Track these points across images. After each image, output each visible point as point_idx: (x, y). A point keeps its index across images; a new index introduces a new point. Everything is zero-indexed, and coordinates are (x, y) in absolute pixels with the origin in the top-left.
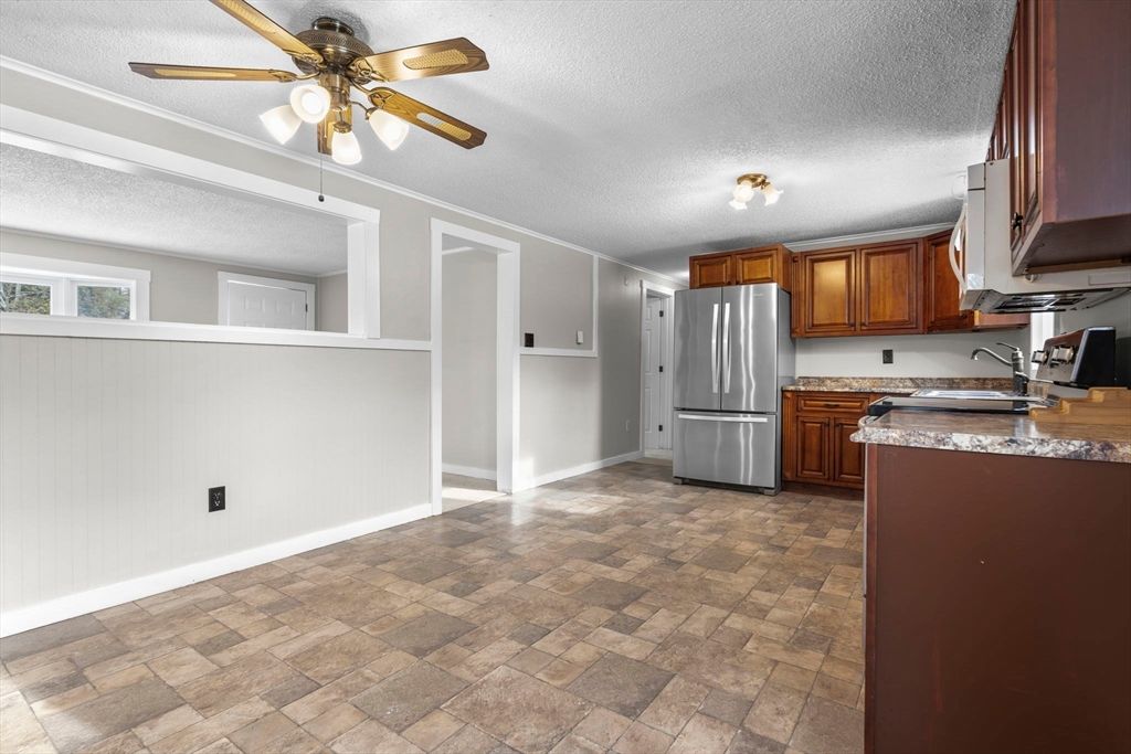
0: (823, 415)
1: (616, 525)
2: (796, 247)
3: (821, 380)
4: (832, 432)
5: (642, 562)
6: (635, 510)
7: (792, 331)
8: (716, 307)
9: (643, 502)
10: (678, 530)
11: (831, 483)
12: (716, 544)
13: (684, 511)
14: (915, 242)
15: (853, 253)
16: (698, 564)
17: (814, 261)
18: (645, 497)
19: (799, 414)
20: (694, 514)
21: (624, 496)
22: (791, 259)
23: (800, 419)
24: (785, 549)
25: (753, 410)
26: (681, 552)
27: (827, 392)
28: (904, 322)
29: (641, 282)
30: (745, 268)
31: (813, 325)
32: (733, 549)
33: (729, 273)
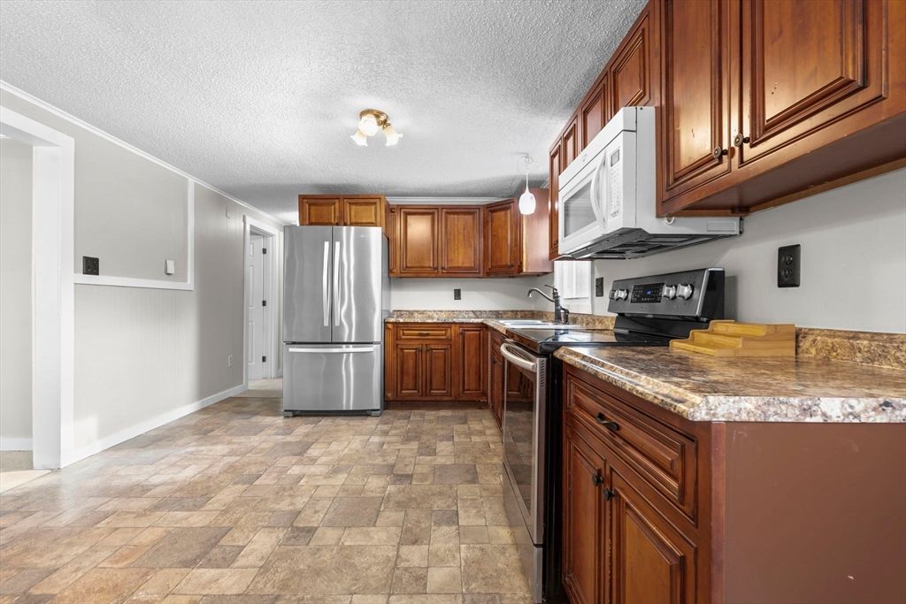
0: (417, 342)
1: (221, 489)
2: (394, 201)
3: (411, 313)
4: (424, 356)
5: (262, 543)
6: (246, 459)
7: (390, 271)
8: (327, 244)
9: (254, 448)
10: (300, 477)
11: (424, 398)
12: (344, 488)
13: (301, 450)
14: (478, 207)
15: (436, 211)
16: (332, 524)
17: (407, 214)
18: (255, 440)
19: (398, 342)
20: (313, 452)
21: (230, 443)
22: (391, 210)
23: (400, 346)
24: (409, 477)
25: (353, 340)
26: (309, 512)
27: (422, 323)
28: (471, 268)
29: (244, 217)
30: (353, 211)
31: (407, 267)
32: (363, 491)
33: (337, 214)
